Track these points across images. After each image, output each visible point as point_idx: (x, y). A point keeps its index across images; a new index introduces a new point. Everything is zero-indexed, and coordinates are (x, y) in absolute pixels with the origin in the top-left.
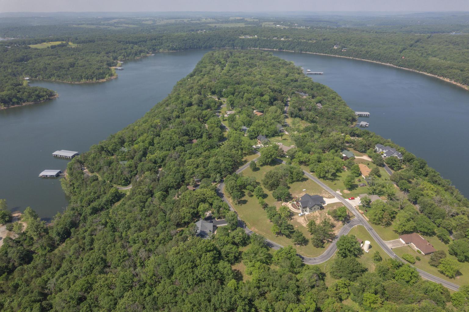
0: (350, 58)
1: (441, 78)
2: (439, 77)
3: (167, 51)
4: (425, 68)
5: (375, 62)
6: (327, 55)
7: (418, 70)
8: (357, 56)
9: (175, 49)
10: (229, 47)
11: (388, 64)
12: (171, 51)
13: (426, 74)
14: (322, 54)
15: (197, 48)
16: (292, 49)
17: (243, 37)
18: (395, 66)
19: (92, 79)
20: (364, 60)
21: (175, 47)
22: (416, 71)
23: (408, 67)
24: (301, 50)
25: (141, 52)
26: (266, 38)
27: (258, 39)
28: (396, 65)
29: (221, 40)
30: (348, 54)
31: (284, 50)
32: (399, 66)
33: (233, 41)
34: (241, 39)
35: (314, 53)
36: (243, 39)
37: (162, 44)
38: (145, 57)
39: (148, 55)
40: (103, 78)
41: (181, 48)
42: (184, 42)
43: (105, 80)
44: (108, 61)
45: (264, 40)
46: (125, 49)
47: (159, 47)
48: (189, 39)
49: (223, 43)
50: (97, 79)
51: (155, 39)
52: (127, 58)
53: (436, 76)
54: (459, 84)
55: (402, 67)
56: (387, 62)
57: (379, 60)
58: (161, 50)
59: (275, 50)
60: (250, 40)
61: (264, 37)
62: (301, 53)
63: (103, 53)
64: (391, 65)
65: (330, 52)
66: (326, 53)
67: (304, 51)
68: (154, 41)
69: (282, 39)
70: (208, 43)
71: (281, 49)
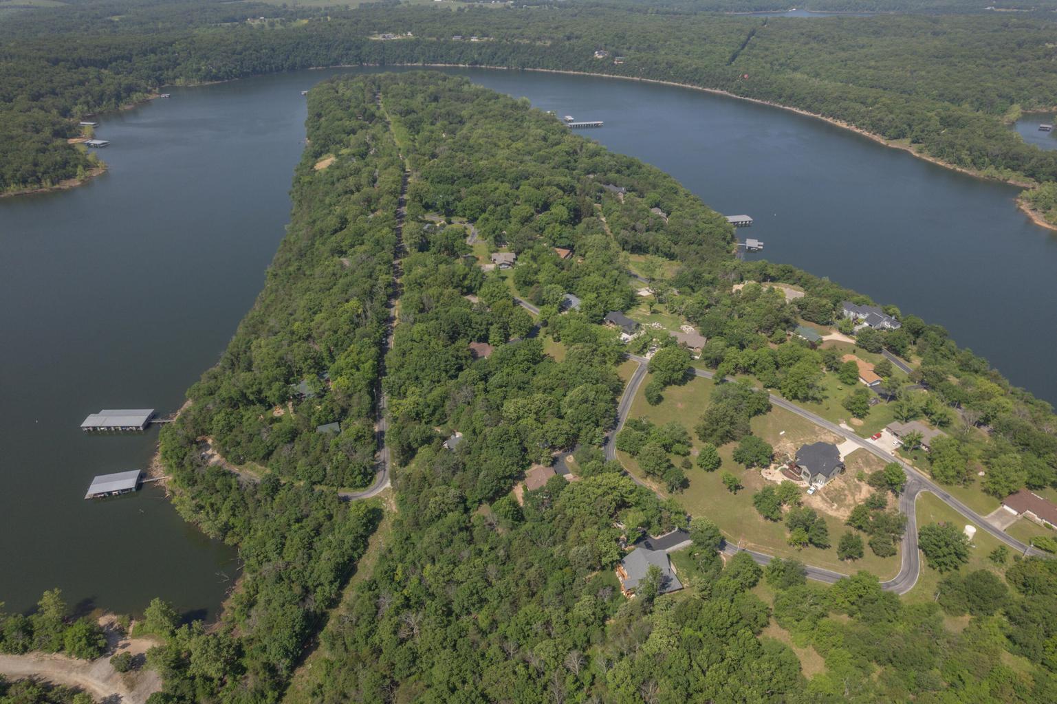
0: (635, 78)
1: (830, 120)
2: (824, 118)
3: (197, 83)
4: (792, 99)
5: (690, 86)
6: (582, 73)
7: (781, 103)
8: (648, 75)
9: (216, 78)
10: (349, 63)
11: (718, 91)
12: (207, 83)
13: (798, 111)
14: (572, 72)
15: (271, 69)
16: (502, 63)
17: (380, 38)
18: (734, 96)
20: (665, 82)
21: (214, 71)
22: (777, 105)
23: (761, 95)
24: (524, 65)
25: (130, 90)
26: (434, 39)
27: (417, 43)
28: (734, 93)
29: (328, 47)
30: (627, 69)
31: (483, 66)
32: (742, 94)
33: (358, 48)
34: (375, 42)
35: (554, 71)
36: (382, 42)
37: (176, 64)
38: (146, 102)
39: (151, 97)
40: (69, 176)
41: (231, 72)
42: (235, 57)
44: (54, 125)
45: (432, 43)
46: (82, 83)
47: (171, 73)
48: (245, 49)
49: (334, 55)
50: (53, 183)
51: (153, 51)
52: (97, 110)
53: (819, 116)
54: (866, 134)
55: (747, 96)
56: (716, 87)
57: (698, 82)
58: (180, 82)
59: (461, 65)
60: (398, 44)
61: (430, 36)
62: (523, 71)
64: (725, 92)
65: (590, 67)
66: (580, 70)
67: (530, 67)
68: (152, 57)
69: (474, 39)
70: (296, 56)
71: (476, 63)
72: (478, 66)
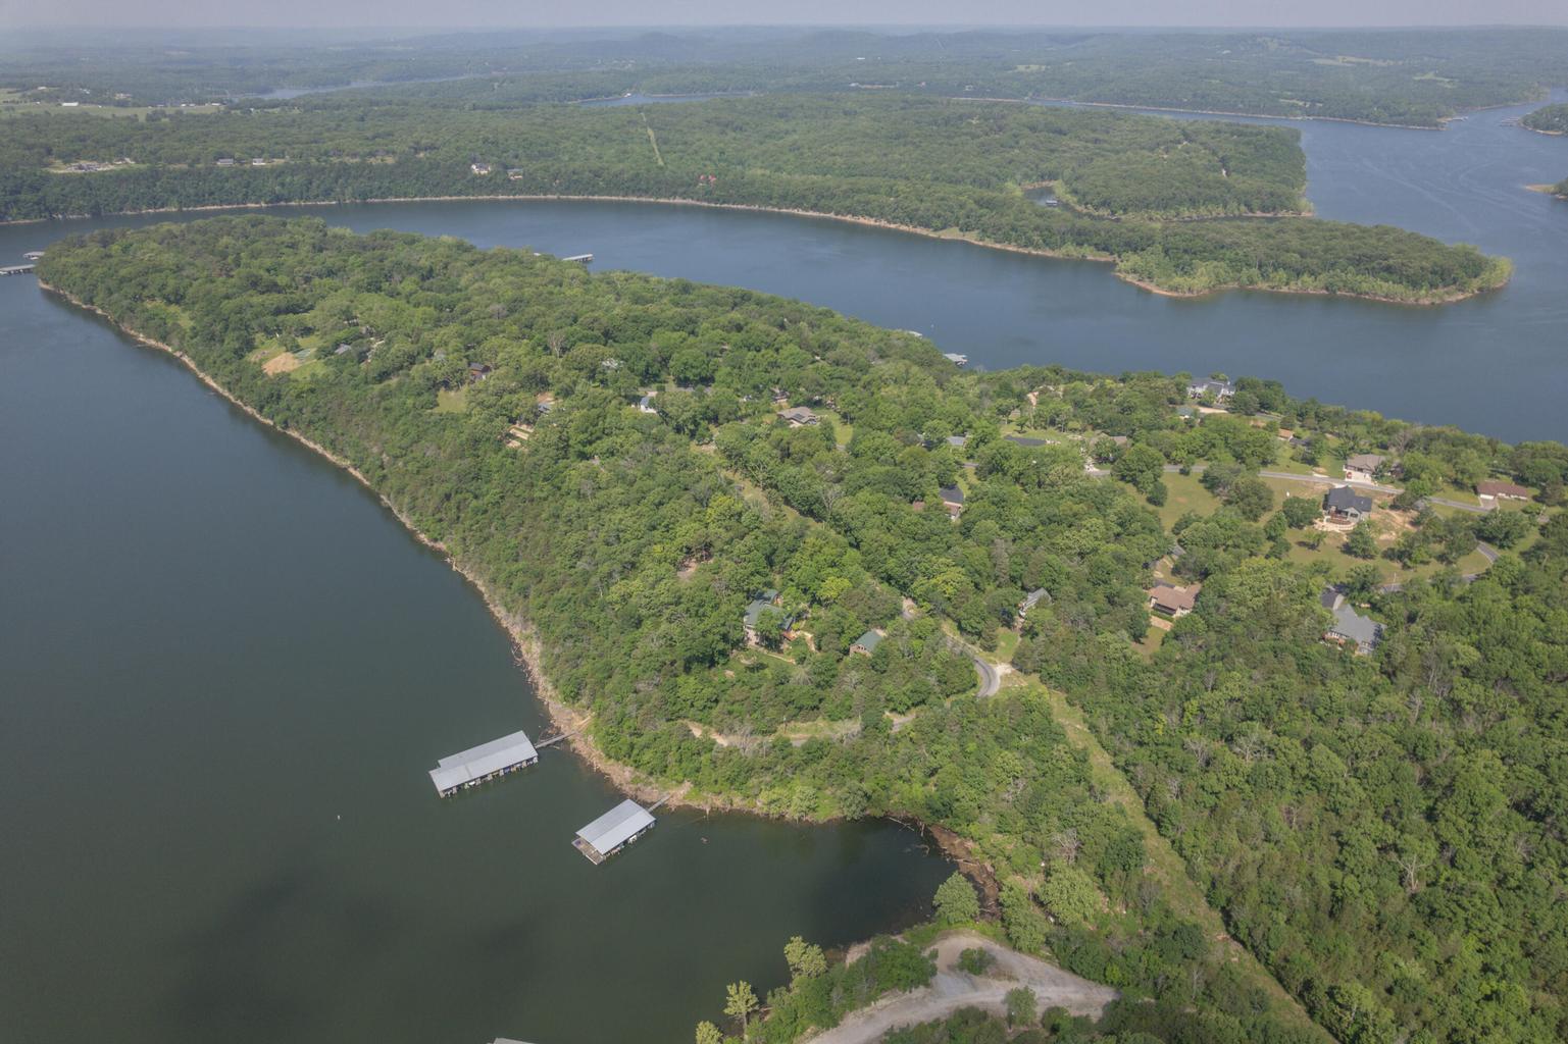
0: (550, 196)
1: (849, 218)
2: (839, 217)
4: (785, 199)
5: (635, 199)
6: (463, 197)
7: (774, 206)
8: (567, 190)
10: (26, 216)
11: (678, 201)
13: (801, 212)
14: (447, 198)
16: (327, 194)
18: (705, 204)
20: (596, 197)
22: (769, 209)
23: (743, 199)
24: (364, 195)
26: (184, 166)
27: (151, 174)
28: (705, 200)
30: (531, 184)
31: (293, 203)
32: (717, 201)
34: (64, 177)
35: (417, 199)
36: (79, 176)
53: (832, 215)
54: (904, 228)
55: (724, 202)
56: (674, 194)
57: (646, 192)
59: (252, 205)
60: (111, 177)
61: (174, 162)
62: (366, 204)
64: (689, 201)
65: (473, 188)
66: (459, 193)
67: (376, 197)
71: (279, 198)
72: (283, 203)
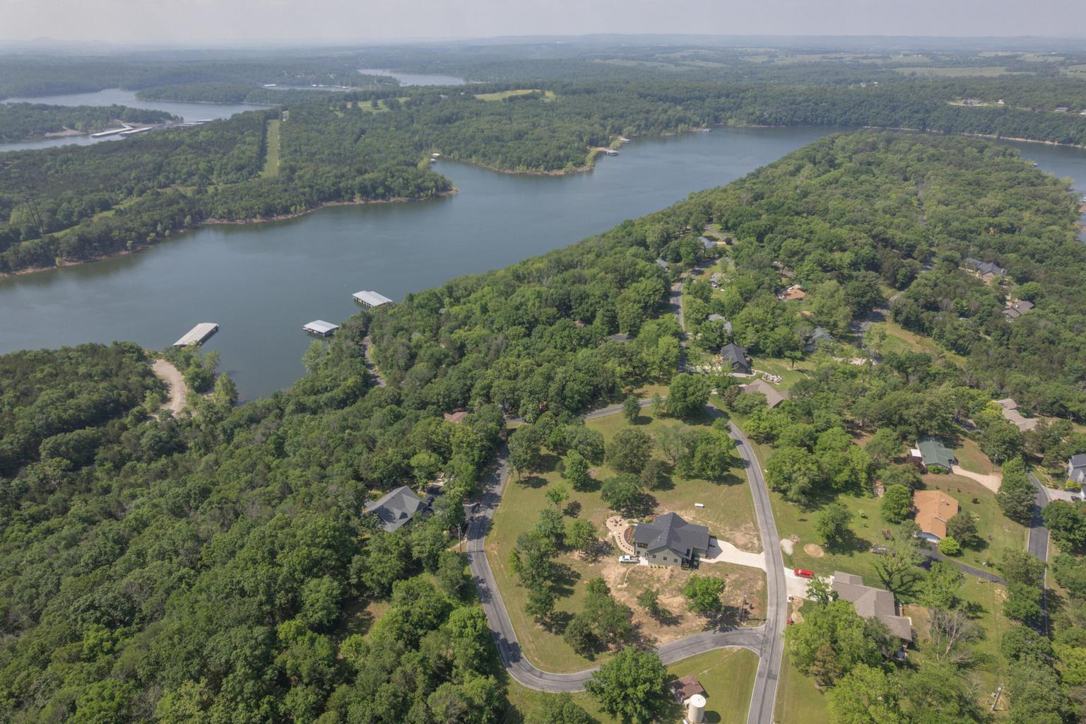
3: (745, 124)
9: (764, 122)
10: (910, 126)
12: (754, 126)
15: (822, 123)
17: (961, 104)
19: (537, 167)
21: (767, 116)
25: (681, 120)
26: (1029, 109)
27: (1005, 110)
29: (894, 109)
31: (1079, 146)
33: (927, 111)
34: (952, 107)
36: (959, 108)
37: (739, 107)
38: (687, 133)
39: (695, 129)
40: (560, 168)
41: (781, 119)
42: (794, 106)
43: (562, 172)
44: (593, 135)
45: (1022, 113)
46: (647, 112)
47: (728, 114)
48: (807, 100)
49: (897, 117)
50: (546, 168)
51: (727, 96)
52: (644, 132)
58: (731, 122)
59: (1048, 142)
60: (978, 112)
61: (1027, 106)
63: (596, 118)
68: (723, 99)
70: (854, 113)
71: (1071, 141)
72: (1072, 145)
